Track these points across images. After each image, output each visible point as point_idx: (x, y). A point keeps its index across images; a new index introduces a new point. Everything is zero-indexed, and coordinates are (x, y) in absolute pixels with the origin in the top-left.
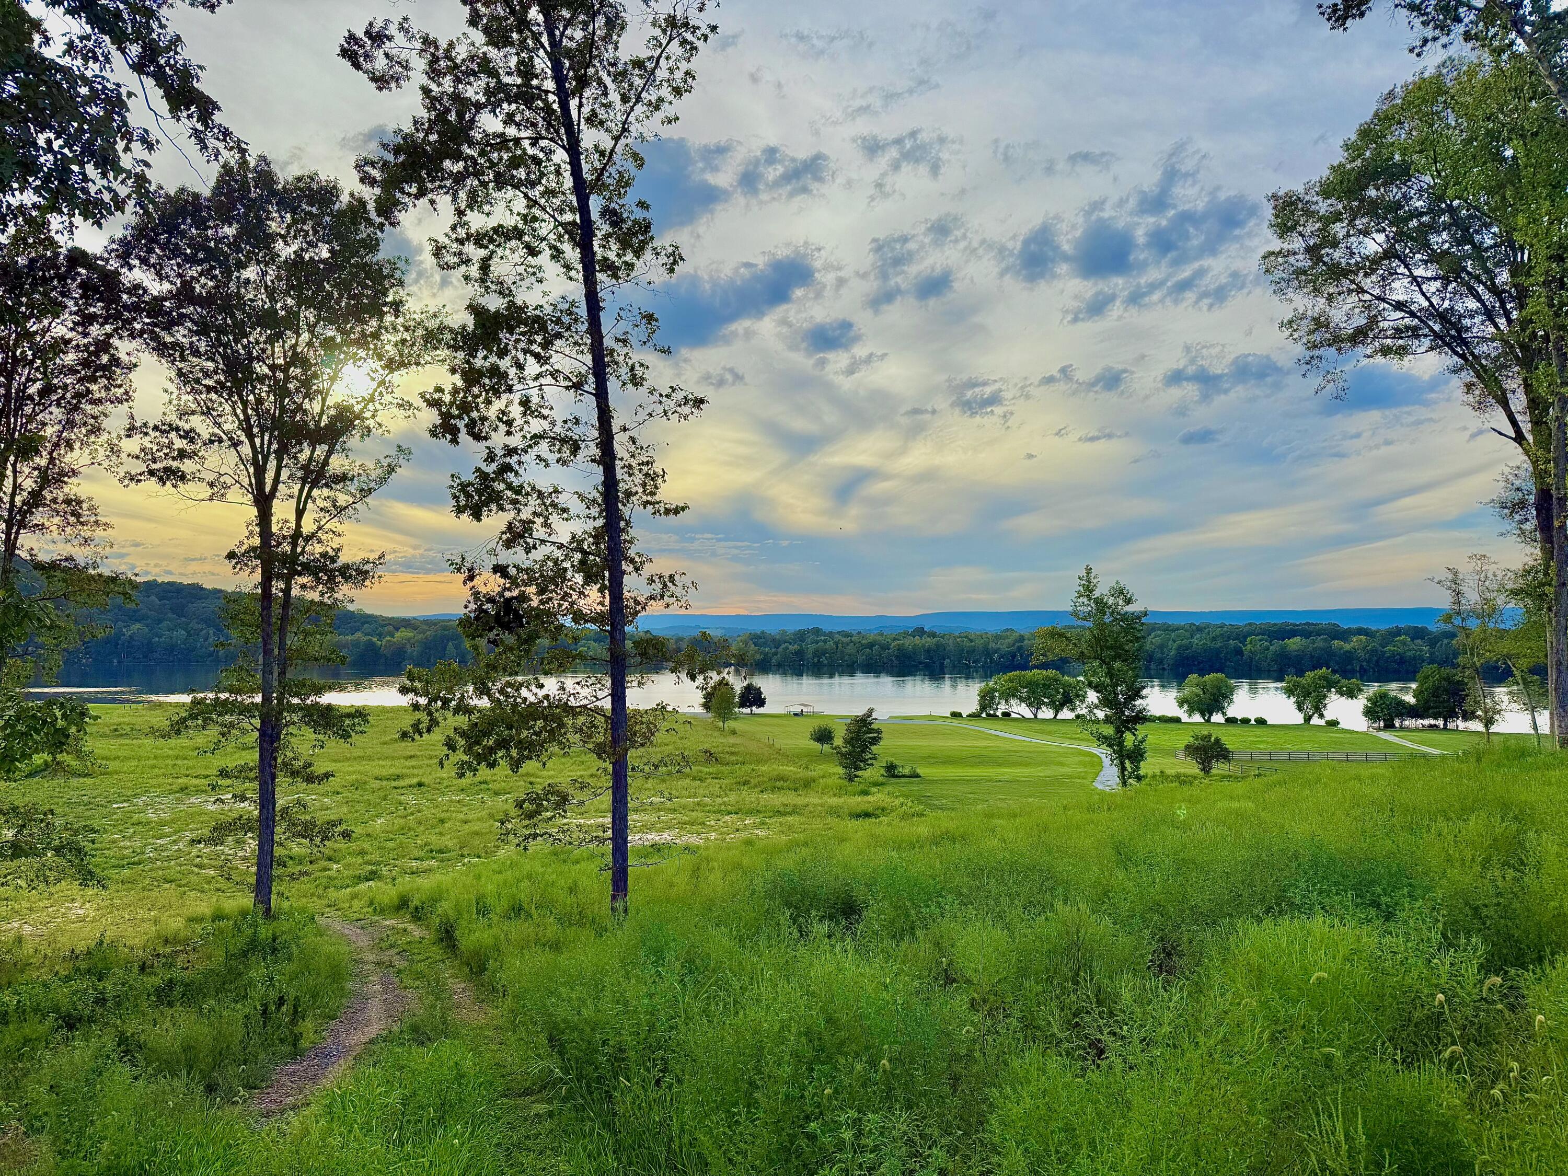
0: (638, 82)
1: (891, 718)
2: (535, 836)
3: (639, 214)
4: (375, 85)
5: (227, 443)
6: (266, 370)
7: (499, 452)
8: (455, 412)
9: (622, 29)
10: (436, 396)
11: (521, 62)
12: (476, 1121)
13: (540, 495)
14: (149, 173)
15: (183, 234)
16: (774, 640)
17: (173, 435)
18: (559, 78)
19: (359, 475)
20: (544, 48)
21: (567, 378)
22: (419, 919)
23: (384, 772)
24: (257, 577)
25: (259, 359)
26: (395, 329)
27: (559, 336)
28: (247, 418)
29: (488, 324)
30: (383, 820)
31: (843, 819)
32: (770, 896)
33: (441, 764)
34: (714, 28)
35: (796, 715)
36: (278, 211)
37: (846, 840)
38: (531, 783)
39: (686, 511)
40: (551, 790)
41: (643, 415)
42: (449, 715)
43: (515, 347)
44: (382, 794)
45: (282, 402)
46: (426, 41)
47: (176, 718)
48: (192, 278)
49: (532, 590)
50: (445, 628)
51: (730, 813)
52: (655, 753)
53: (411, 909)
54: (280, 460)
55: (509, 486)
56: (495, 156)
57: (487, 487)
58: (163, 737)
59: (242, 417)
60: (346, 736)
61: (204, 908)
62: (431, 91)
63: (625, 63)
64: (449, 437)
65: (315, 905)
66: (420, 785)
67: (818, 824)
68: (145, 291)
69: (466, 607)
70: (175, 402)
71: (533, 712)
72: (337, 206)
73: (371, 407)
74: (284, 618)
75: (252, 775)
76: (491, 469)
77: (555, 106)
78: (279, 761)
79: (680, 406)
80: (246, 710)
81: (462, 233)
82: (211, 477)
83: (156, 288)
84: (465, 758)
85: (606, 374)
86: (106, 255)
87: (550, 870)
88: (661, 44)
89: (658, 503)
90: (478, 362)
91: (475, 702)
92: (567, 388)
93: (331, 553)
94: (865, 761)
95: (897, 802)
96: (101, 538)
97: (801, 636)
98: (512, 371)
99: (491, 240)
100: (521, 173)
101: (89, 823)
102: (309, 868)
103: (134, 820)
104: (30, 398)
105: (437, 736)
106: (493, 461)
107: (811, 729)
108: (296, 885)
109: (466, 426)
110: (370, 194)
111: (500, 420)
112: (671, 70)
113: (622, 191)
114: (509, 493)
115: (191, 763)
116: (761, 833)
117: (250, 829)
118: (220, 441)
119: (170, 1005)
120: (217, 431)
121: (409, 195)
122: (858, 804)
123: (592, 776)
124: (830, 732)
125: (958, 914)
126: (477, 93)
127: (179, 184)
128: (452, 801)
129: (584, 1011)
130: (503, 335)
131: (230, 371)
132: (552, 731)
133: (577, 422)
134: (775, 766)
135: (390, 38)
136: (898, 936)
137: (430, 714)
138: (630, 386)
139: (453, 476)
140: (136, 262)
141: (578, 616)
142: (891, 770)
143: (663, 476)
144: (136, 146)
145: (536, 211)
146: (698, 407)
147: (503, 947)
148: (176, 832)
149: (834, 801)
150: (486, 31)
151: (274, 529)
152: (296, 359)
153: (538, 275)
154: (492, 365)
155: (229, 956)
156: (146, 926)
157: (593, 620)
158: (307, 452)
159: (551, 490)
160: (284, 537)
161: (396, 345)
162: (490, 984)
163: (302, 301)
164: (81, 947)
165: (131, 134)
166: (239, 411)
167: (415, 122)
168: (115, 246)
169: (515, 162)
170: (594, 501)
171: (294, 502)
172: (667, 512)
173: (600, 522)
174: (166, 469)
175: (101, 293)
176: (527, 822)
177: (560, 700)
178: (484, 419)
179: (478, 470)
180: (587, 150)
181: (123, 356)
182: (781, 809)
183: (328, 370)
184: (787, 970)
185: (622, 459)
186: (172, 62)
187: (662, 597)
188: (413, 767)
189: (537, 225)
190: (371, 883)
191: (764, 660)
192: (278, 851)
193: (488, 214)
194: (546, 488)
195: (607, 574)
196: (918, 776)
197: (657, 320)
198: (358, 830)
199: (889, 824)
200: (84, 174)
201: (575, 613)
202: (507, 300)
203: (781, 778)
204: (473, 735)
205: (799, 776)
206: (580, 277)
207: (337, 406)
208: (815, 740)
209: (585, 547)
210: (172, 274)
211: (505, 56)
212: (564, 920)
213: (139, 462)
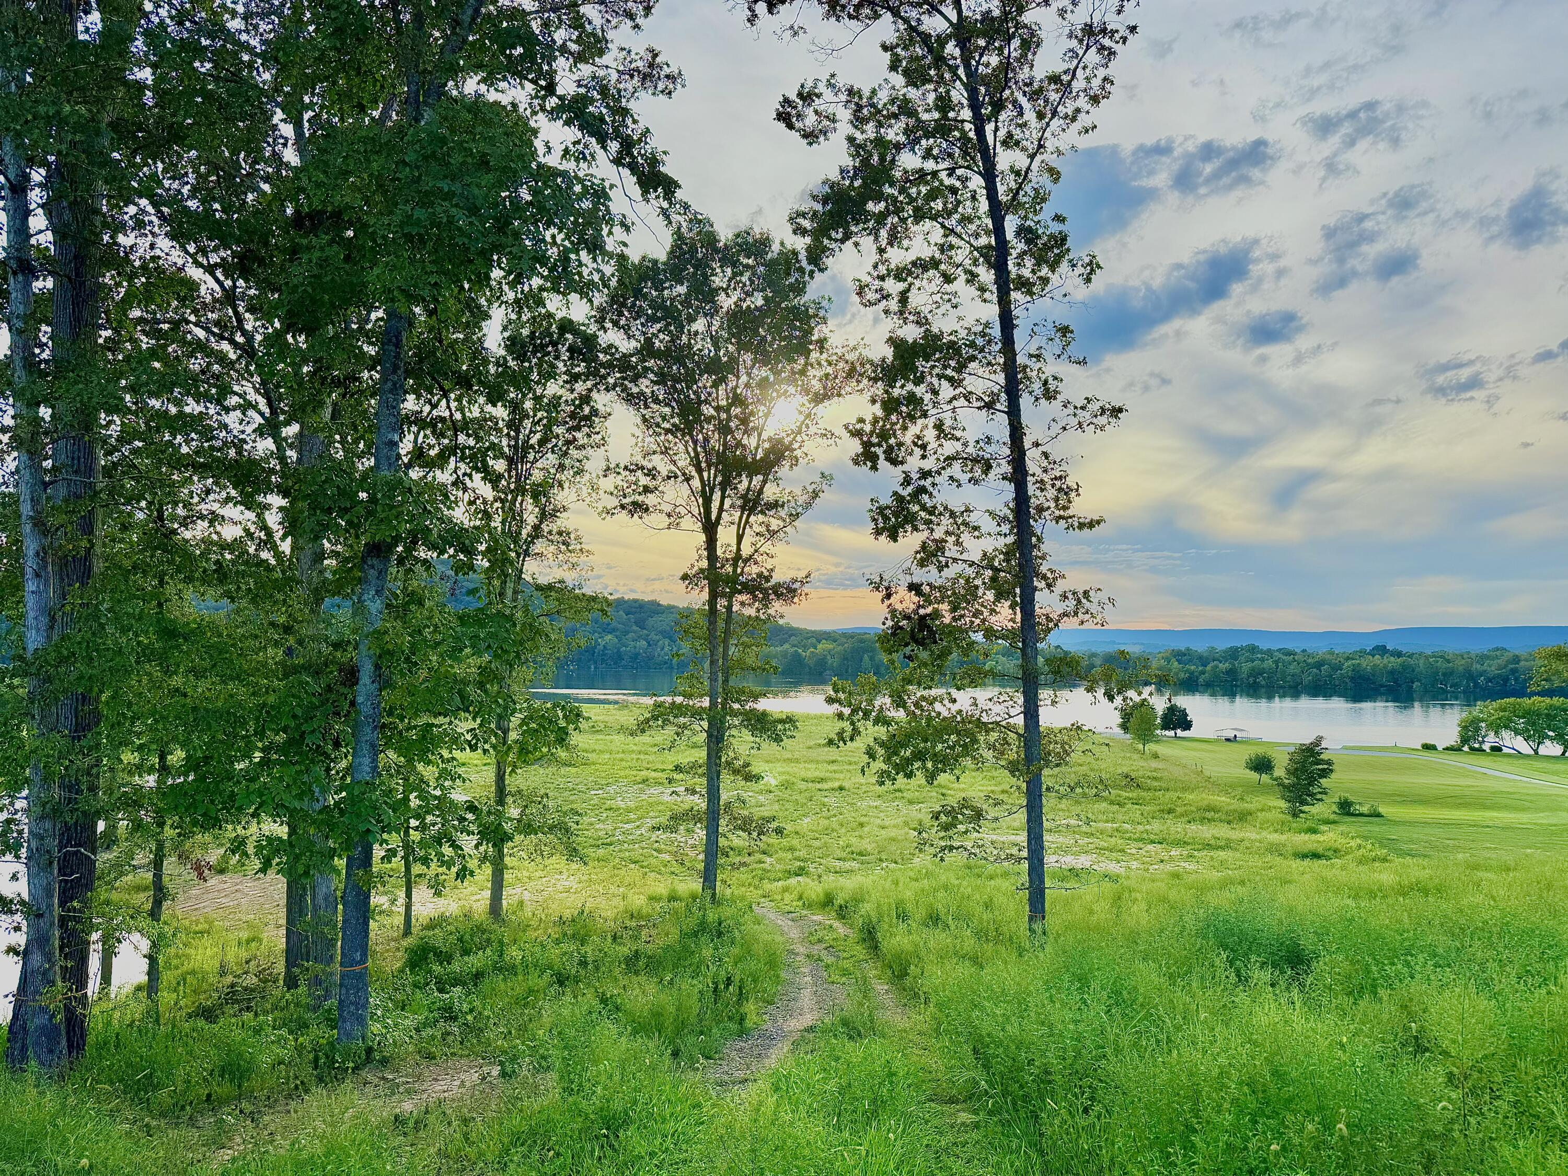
0: (1054, 97)
1: (1344, 748)
2: (951, 848)
3: (1055, 228)
4: (806, 141)
5: (681, 478)
6: (712, 412)
7: (915, 476)
8: (875, 440)
9: (1038, 46)
10: (858, 426)
11: (940, 98)
12: (908, 1119)
13: (953, 514)
14: (626, 251)
15: (645, 298)
16: (1200, 658)
17: (639, 473)
18: (975, 106)
19: (789, 501)
20: (961, 80)
21: (980, 399)
22: (844, 918)
23: (810, 775)
24: (705, 595)
25: (706, 402)
26: (819, 364)
27: (973, 358)
28: (697, 454)
29: (906, 355)
30: (809, 819)
31: (1286, 858)
32: (1202, 934)
33: (863, 772)
34: (1133, 29)
35: (1228, 740)
36: (721, 267)
37: (1290, 882)
38: (943, 795)
39: (1102, 524)
40: (965, 804)
41: (1056, 428)
42: (869, 724)
43: (930, 373)
44: (807, 795)
45: (725, 439)
46: (851, 92)
47: (641, 718)
48: (653, 334)
49: (944, 607)
50: (862, 641)
51: (1153, 842)
52: (1069, 774)
53: (836, 908)
54: (723, 491)
55: (923, 508)
56: (913, 191)
57: (903, 509)
58: (632, 735)
59: (692, 454)
60: (778, 739)
61: (662, 889)
62: (855, 139)
63: (1041, 81)
64: (869, 464)
65: (753, 894)
66: (841, 788)
67: (1256, 862)
68: (617, 349)
69: (884, 624)
70: (640, 444)
71: (949, 726)
72: (769, 256)
73: (799, 438)
74: (727, 632)
75: (700, 771)
76: (906, 492)
77: (972, 134)
78: (723, 760)
79: (1096, 416)
80: (696, 713)
81: (882, 270)
82: (668, 508)
83: (626, 345)
84: (885, 767)
85: (1018, 390)
86: (587, 322)
87: (965, 883)
88: (1077, 55)
89: (1070, 517)
90: (896, 392)
91: (892, 713)
92: (979, 408)
93: (766, 573)
94: (1312, 795)
95: (1353, 844)
96: (585, 562)
97: (1233, 654)
98: (927, 397)
99: (910, 273)
100: (938, 205)
101: (574, 806)
102: (747, 859)
103: (606, 806)
104: (532, 447)
105: (860, 744)
106: (909, 484)
107: (1247, 757)
108: (735, 873)
109: (884, 452)
110: (801, 244)
111: (915, 444)
112: (1088, 79)
113: (1038, 208)
114: (923, 514)
115: (651, 758)
116: (1190, 866)
117: (700, 820)
118: (676, 477)
119: (637, 973)
120: (674, 468)
121: (836, 240)
122: (1305, 842)
123: (1003, 792)
124: (1269, 761)
125: (1432, 977)
126: (897, 134)
127: (642, 253)
128: (870, 807)
129: (1008, 1028)
130: (921, 364)
131: (683, 414)
132: (965, 746)
133: (989, 440)
134: (1204, 795)
135: (818, 96)
136: (1356, 992)
137: (853, 723)
138: (1043, 401)
139: (872, 500)
140: (608, 325)
141: (990, 633)
142: (1345, 807)
143: (1077, 490)
144: (617, 230)
145: (953, 239)
146: (1116, 417)
147: (923, 953)
148: (639, 819)
149: (1275, 837)
150: (906, 73)
151: (719, 552)
152: (737, 400)
153: (954, 301)
154: (908, 392)
155: (683, 935)
156: (616, 901)
157: (1004, 637)
158: (745, 483)
159: (963, 509)
160: (727, 560)
161: (820, 380)
162: (912, 989)
163: (741, 347)
164: (567, 914)
165: (613, 220)
166: (690, 449)
167: (842, 171)
168: (594, 313)
169: (933, 195)
170: (1005, 519)
171: (735, 527)
172: (1081, 526)
173: (1011, 539)
174: (634, 503)
175: (583, 354)
176: (942, 834)
177: (972, 716)
178: (900, 445)
179: (895, 493)
180: (1002, 172)
181: (600, 407)
182: (1212, 842)
183: (762, 408)
184: (1225, 1014)
185: (1033, 475)
186: (643, 152)
187: (1076, 614)
188: (835, 772)
189: (953, 252)
190: (799, 878)
191: (1190, 678)
192: (722, 842)
193: (907, 250)
194: (958, 508)
195: (1018, 591)
196: (1379, 815)
197: (1072, 332)
198: (789, 827)
199: (1343, 868)
200: (579, 261)
201: (987, 630)
202: (923, 329)
203: (1210, 808)
204: (892, 746)
205: (1232, 807)
206: (994, 298)
207: (770, 439)
208: (1251, 769)
209: (996, 564)
210: (637, 333)
211: (923, 94)
212: (981, 934)
213: (613, 498)
